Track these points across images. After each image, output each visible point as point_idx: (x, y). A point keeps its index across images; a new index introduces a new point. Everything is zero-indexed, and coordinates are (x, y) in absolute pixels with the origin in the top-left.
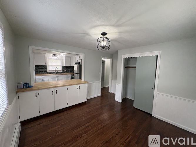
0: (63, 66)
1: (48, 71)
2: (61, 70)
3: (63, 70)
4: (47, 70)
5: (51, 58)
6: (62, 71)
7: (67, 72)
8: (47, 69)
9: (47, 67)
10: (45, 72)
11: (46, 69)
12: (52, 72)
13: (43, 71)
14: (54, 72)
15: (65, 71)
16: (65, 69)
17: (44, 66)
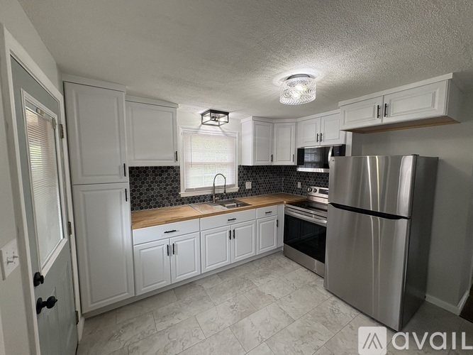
0: (240, 166)
1: (183, 194)
2: (233, 186)
3: (241, 185)
4: (178, 188)
5: (196, 132)
6: (236, 189)
7: (254, 192)
8: (178, 181)
9: (178, 174)
10: (173, 199)
11: (175, 185)
12: (199, 197)
13: (165, 194)
14: (205, 196)
15: (248, 185)
16: (245, 177)
17: (169, 167)
